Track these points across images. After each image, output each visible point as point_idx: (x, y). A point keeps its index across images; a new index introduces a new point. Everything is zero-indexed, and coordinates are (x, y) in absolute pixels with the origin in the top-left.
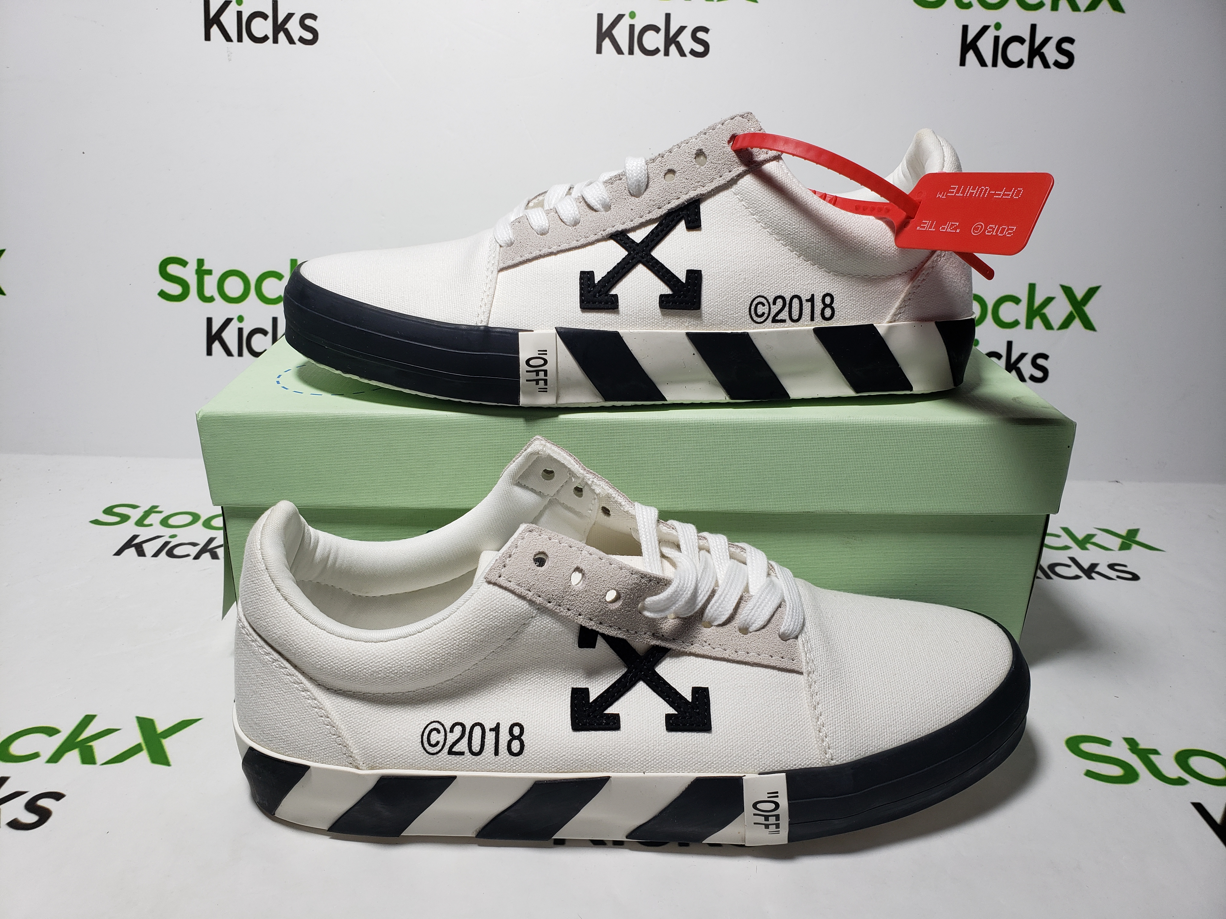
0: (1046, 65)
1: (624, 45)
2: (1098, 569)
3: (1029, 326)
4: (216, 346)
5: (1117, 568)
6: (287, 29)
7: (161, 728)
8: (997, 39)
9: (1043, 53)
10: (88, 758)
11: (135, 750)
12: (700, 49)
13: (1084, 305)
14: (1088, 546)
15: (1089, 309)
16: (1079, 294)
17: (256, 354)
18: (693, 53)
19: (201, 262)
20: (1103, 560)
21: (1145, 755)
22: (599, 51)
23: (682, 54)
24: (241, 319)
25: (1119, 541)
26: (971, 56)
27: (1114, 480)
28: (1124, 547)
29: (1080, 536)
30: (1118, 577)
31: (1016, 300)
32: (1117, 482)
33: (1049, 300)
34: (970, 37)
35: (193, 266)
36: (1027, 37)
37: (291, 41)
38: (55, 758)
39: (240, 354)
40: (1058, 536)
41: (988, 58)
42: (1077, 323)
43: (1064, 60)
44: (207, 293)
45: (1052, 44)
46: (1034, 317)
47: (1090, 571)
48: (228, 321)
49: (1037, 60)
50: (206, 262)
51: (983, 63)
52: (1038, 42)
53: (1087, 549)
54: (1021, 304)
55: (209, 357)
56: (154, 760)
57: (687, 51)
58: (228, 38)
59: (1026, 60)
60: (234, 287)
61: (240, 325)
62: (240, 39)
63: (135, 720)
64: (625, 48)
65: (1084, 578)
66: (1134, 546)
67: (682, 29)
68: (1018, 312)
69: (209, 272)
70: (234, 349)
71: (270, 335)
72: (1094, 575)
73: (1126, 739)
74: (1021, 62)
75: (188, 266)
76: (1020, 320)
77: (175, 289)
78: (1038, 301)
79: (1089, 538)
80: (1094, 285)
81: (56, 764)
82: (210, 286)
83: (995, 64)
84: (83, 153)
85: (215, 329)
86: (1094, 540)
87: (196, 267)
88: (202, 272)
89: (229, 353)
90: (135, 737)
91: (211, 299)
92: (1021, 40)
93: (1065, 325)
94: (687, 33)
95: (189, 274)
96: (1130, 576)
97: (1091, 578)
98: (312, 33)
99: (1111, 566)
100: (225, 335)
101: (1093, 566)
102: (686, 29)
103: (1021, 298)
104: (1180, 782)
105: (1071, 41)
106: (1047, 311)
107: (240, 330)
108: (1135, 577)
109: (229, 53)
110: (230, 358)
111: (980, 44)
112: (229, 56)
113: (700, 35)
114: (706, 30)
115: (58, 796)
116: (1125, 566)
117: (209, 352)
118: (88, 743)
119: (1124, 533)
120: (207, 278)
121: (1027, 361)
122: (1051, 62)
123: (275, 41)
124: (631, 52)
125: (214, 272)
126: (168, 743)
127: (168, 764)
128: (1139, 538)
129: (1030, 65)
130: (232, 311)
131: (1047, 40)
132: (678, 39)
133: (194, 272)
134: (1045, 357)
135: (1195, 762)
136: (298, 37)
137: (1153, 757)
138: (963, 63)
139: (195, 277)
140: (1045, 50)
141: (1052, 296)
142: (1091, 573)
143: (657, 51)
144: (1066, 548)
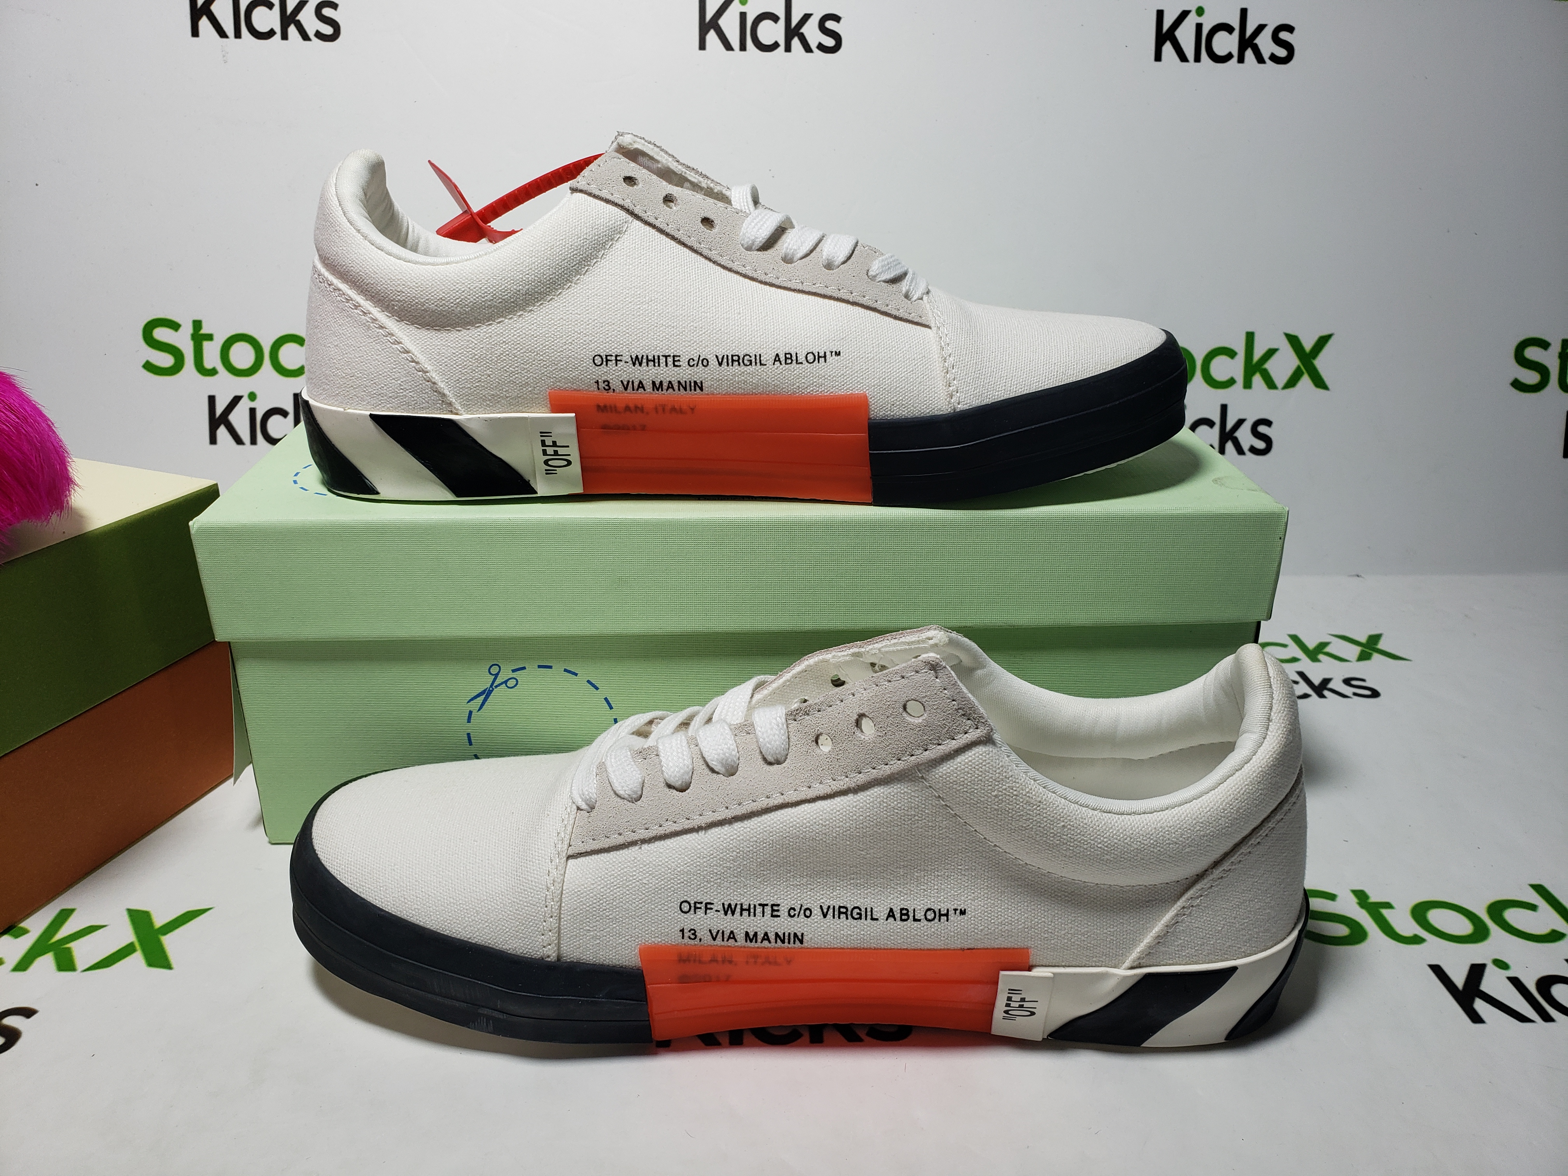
0: (1260, 60)
1: (734, 39)
2: (1331, 685)
3: (1248, 385)
4: (222, 432)
5: (1354, 683)
6: (299, 21)
7: (159, 921)
8: (1199, 27)
9: (1256, 45)
10: (66, 963)
11: (126, 951)
12: (830, 42)
13: (1314, 358)
14: (1321, 657)
15: (1320, 363)
16: (1308, 345)
17: (273, 441)
18: (821, 47)
19: (197, 324)
20: (1336, 672)
21: (1376, 910)
22: (702, 46)
23: (808, 49)
24: (252, 396)
25: (1357, 650)
26: (1168, 48)
27: (1354, 573)
28: (1364, 657)
29: (1311, 645)
30: (1355, 694)
31: (1231, 353)
32: (1358, 576)
33: (1271, 353)
34: (1167, 25)
35: (187, 329)
36: (1236, 24)
37: (305, 37)
38: (23, 965)
39: (254, 441)
40: (1285, 646)
41: (1189, 51)
42: (1306, 381)
43: (1282, 53)
44: (208, 364)
45: (1267, 34)
46: (1253, 374)
47: (1321, 688)
48: (236, 400)
49: (1249, 54)
50: (204, 325)
51: (1183, 58)
52: (1249, 31)
53: (1319, 661)
54: (1237, 358)
55: (213, 446)
56: (151, 963)
57: (813, 45)
58: (222, 34)
59: (1235, 53)
60: (242, 356)
61: (252, 405)
62: (238, 35)
63: (126, 913)
64: (735, 42)
65: (1314, 696)
66: (1376, 656)
67: (806, 17)
68: (1233, 368)
69: (210, 337)
70: (245, 435)
71: (291, 417)
72: (1326, 693)
73: (1355, 892)
74: (1229, 56)
75: (181, 329)
76: (1236, 378)
77: (165, 360)
78: (1258, 354)
79: (1321, 647)
80: (1325, 333)
81: (25, 972)
82: (212, 355)
83: (1197, 59)
84: (37, 185)
85: (219, 410)
86: (1327, 649)
87: (190, 330)
88: (199, 337)
89: (239, 441)
90: (126, 935)
91: (213, 372)
92: (1229, 29)
93: (1292, 382)
94: (813, 23)
95: (183, 340)
96: (1368, 693)
97: (1322, 696)
98: (332, 26)
99: (1347, 682)
100: (233, 418)
101: (1326, 681)
102: (812, 17)
103: (1236, 350)
104: (1416, 940)
105: (1290, 29)
106: (1268, 366)
107: (253, 411)
108: (1375, 694)
109: (224, 52)
110: (241, 447)
111: (1179, 33)
112: (224, 56)
113: (830, 25)
114: (837, 18)
115: (28, 1013)
116: (1363, 680)
117: (213, 440)
118: (65, 944)
119: (1363, 639)
120: (206, 344)
121: (1246, 429)
122: (1266, 56)
123: (285, 36)
124: (743, 47)
125: (215, 337)
126: (169, 941)
127: (168, 966)
128: (1381, 645)
129: (1241, 60)
130: (241, 386)
131: (1261, 28)
132: (802, 31)
133: (189, 337)
134: (1268, 423)
135: (1435, 916)
136: (314, 32)
137: (1385, 912)
138: (1158, 57)
139: (191, 343)
140: (1258, 41)
141: (1275, 347)
142: (1323, 690)
143: (776, 45)
144: (1294, 660)
